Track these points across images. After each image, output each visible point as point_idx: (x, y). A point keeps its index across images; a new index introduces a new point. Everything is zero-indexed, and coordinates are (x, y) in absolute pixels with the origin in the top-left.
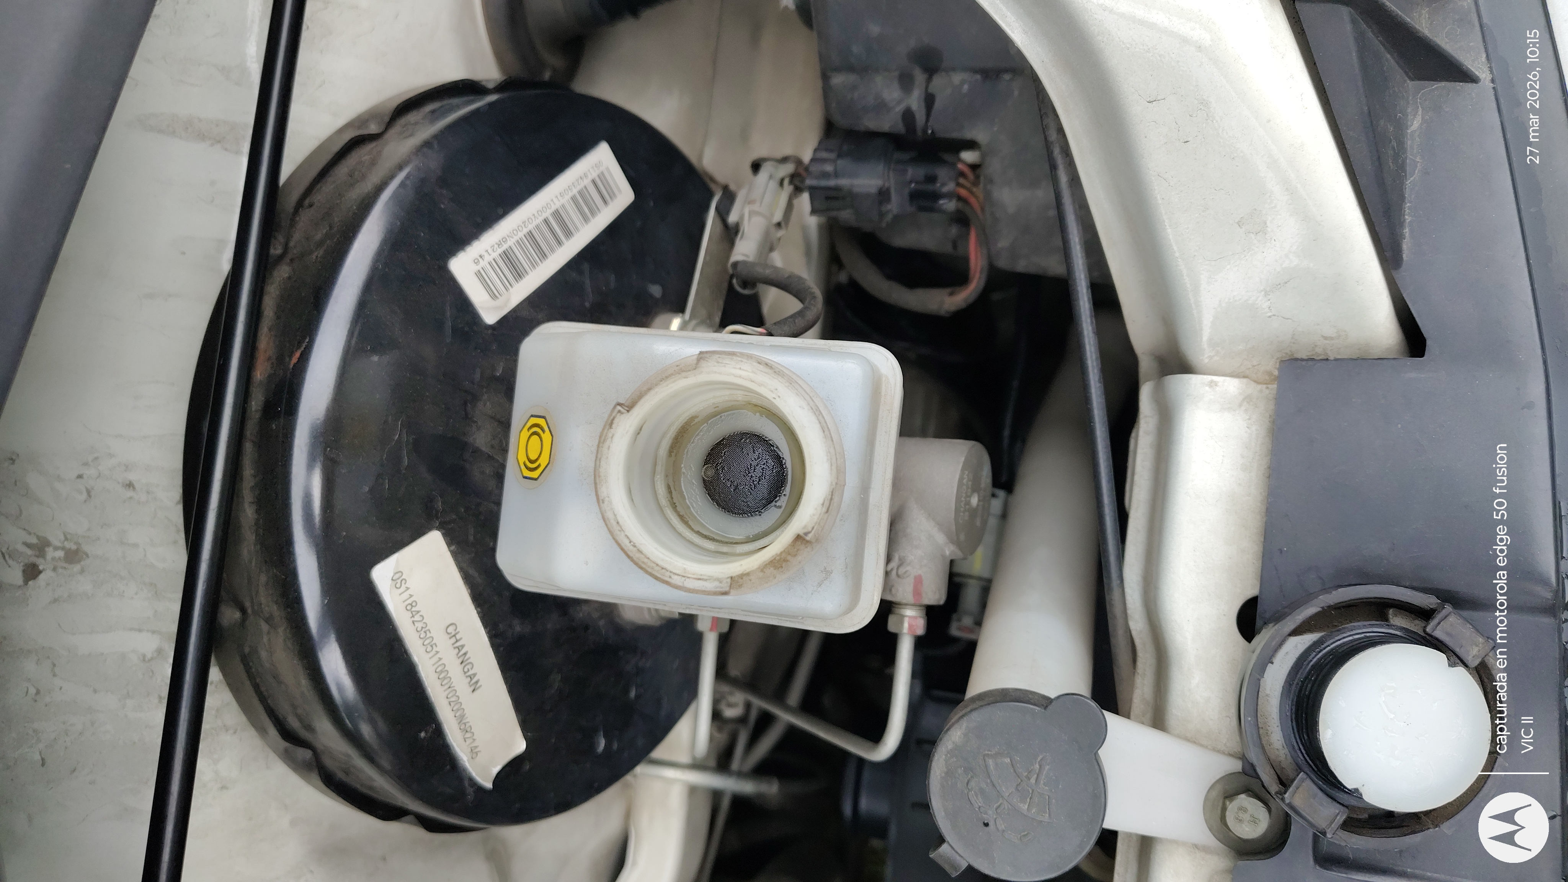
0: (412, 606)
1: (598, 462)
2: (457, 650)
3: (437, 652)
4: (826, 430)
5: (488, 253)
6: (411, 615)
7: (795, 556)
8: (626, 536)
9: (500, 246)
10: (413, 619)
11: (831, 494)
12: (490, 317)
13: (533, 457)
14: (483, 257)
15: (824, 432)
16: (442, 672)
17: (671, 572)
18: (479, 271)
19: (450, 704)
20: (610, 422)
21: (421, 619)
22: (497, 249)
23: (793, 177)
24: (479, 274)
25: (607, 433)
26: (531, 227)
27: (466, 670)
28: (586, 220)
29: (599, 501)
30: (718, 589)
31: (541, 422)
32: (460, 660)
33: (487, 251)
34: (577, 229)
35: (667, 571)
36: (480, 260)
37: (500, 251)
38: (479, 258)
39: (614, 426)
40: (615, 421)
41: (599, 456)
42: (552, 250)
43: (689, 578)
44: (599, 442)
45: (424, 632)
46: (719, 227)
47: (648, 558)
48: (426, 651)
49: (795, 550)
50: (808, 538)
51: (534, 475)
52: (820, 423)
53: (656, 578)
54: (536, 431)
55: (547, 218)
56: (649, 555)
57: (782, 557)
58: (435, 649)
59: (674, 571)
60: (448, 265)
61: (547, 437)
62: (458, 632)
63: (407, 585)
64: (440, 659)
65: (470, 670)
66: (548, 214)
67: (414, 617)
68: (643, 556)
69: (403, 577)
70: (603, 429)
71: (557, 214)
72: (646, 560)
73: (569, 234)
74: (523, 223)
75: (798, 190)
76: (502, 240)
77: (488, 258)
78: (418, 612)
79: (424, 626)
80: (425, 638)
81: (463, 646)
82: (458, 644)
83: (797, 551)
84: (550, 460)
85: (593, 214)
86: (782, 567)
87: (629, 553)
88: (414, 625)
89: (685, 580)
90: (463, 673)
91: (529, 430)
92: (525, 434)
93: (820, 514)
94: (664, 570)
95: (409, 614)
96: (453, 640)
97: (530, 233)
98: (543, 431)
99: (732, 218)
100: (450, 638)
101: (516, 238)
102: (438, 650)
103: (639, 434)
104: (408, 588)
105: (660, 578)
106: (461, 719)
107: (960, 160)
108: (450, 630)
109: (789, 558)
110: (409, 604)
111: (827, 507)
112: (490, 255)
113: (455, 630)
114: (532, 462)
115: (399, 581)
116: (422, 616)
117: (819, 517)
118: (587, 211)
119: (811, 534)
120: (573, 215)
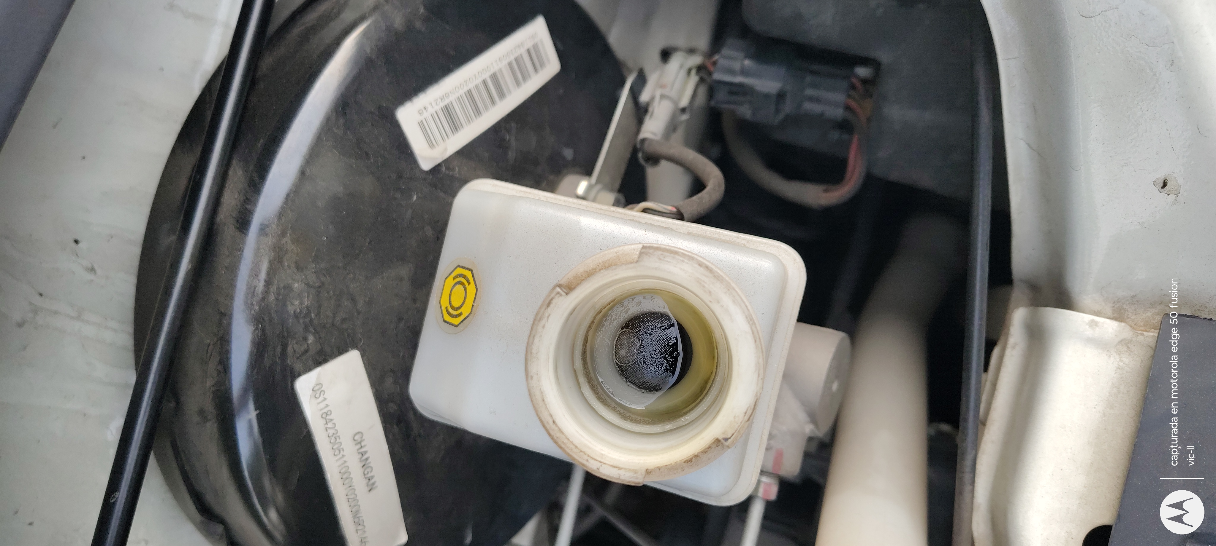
0: (327, 415)
1: (531, 338)
2: (361, 455)
3: (343, 456)
4: (758, 340)
5: (432, 105)
6: (325, 422)
8: (550, 414)
9: (443, 101)
10: (326, 426)
11: (754, 404)
12: (426, 165)
13: (456, 304)
14: (427, 109)
15: (755, 341)
16: (345, 473)
17: (588, 456)
18: (422, 121)
19: (348, 500)
20: (547, 301)
21: (334, 426)
22: (439, 102)
23: (700, 68)
24: (421, 124)
25: (544, 312)
26: (471, 86)
27: (366, 472)
28: (518, 84)
29: (528, 375)
30: (632, 480)
31: (468, 274)
32: (363, 464)
33: (431, 104)
34: (510, 92)
36: (424, 111)
37: (442, 105)
38: (423, 109)
39: (552, 306)
40: (554, 302)
41: (533, 332)
42: (486, 108)
43: (605, 464)
44: (535, 320)
45: (334, 438)
46: (631, 105)
48: (334, 455)
50: (726, 443)
51: (456, 321)
52: (753, 333)
54: (462, 281)
55: (486, 79)
57: (696, 454)
58: (342, 453)
59: (592, 455)
60: (396, 112)
61: (471, 289)
62: (364, 440)
63: (325, 396)
64: (345, 462)
65: (369, 472)
66: (486, 76)
67: (327, 424)
69: (322, 389)
70: (540, 308)
71: (494, 77)
73: (502, 95)
74: (465, 82)
75: (702, 80)
76: (445, 94)
77: (431, 110)
78: (331, 420)
79: (334, 433)
80: (335, 443)
81: (366, 452)
82: (362, 450)
83: (713, 453)
84: (471, 311)
85: (525, 79)
86: (692, 461)
88: (326, 430)
89: (601, 466)
90: (363, 474)
91: (454, 279)
92: (450, 282)
93: (741, 422)
94: (582, 453)
95: (324, 422)
96: (359, 446)
97: (470, 92)
98: (469, 283)
99: (644, 97)
100: (356, 444)
101: (457, 95)
102: (344, 454)
104: (325, 399)
105: (577, 460)
106: (356, 514)
107: (855, 75)
108: (356, 438)
110: (325, 413)
111: (749, 416)
112: (433, 107)
113: (362, 438)
114: (454, 308)
115: (318, 392)
116: (334, 424)
117: (741, 424)
118: (519, 75)
119: (729, 441)
120: (508, 79)
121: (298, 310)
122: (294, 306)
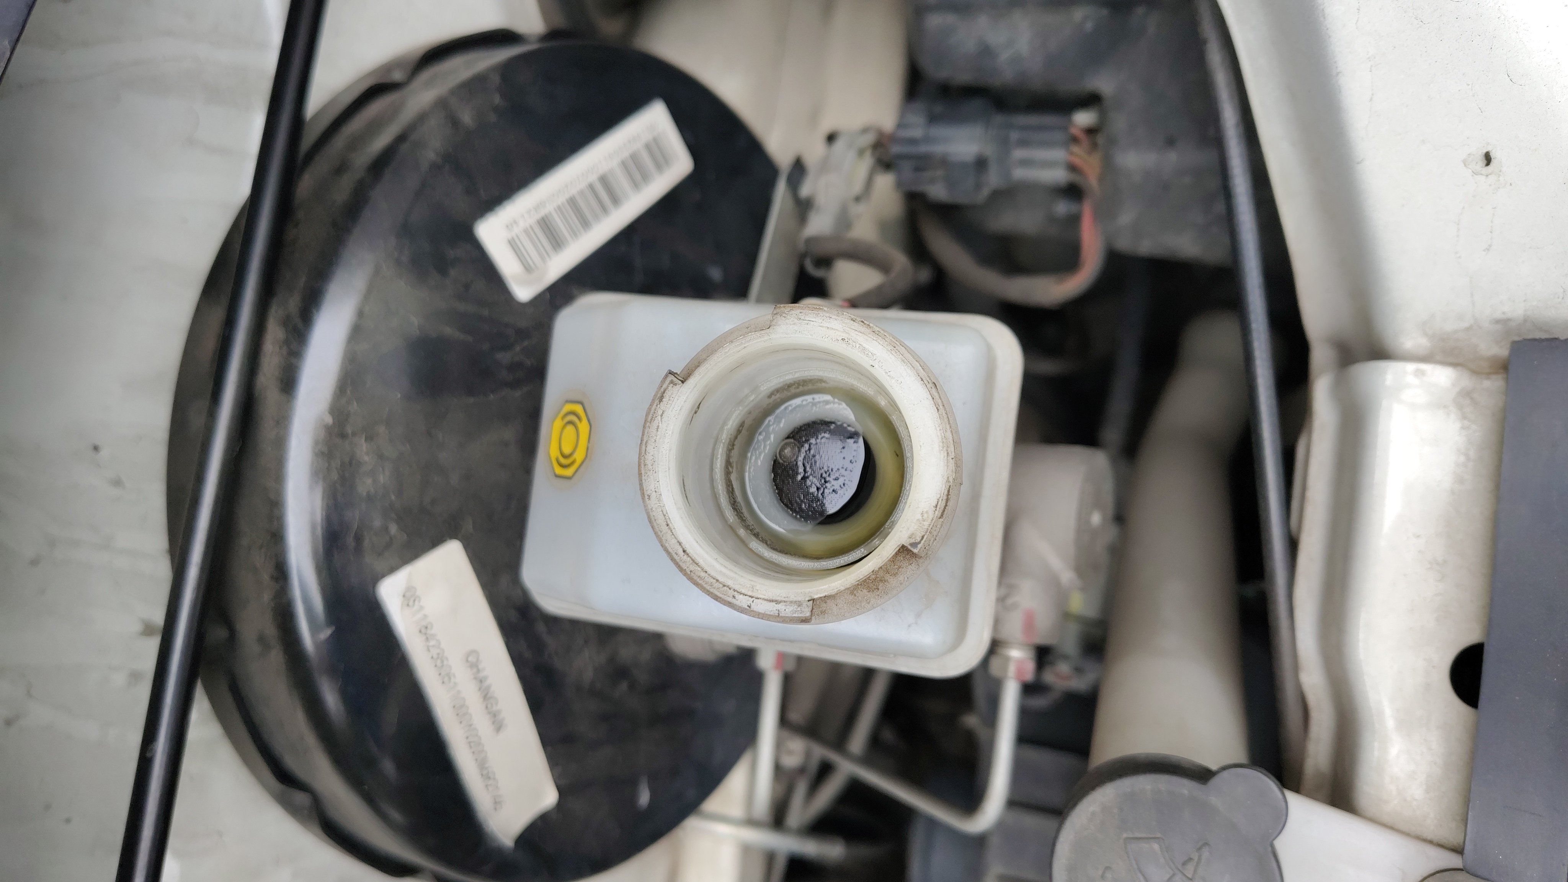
0: (426, 629)
1: (644, 447)
2: (479, 683)
3: (455, 684)
5: (523, 217)
6: (425, 640)
7: (895, 575)
8: (678, 542)
9: (537, 212)
10: (427, 644)
11: (946, 492)
12: (523, 294)
13: (567, 450)
14: (517, 223)
15: (938, 410)
16: (460, 707)
17: (734, 590)
18: (513, 238)
19: (471, 747)
20: (659, 396)
21: (438, 645)
22: (533, 213)
23: (875, 148)
24: (512, 243)
25: (656, 409)
26: (574, 191)
27: (489, 707)
28: (638, 187)
29: (644, 497)
30: (796, 615)
31: (578, 409)
32: (483, 695)
33: (522, 215)
34: (626, 197)
35: (730, 589)
36: (514, 225)
37: (537, 216)
38: (513, 223)
39: (665, 400)
40: (667, 395)
41: (645, 439)
42: (597, 219)
44: (645, 421)
45: (440, 661)
46: (790, 203)
47: (706, 572)
48: (443, 682)
49: (896, 567)
50: (915, 551)
51: (569, 472)
53: (716, 598)
54: (572, 420)
55: (592, 182)
56: (706, 568)
57: (878, 576)
58: (453, 680)
60: (475, 228)
61: (583, 426)
62: (481, 662)
63: (421, 604)
64: (459, 693)
65: (494, 707)
66: (593, 178)
67: (429, 642)
68: (699, 569)
69: (416, 595)
70: (651, 405)
71: (604, 180)
72: (703, 574)
73: (616, 200)
74: (564, 185)
76: (541, 204)
77: (523, 224)
78: (433, 636)
79: (440, 653)
80: (442, 668)
81: (486, 678)
82: (481, 675)
83: (900, 568)
84: (587, 455)
85: (647, 182)
86: (878, 589)
87: (681, 564)
88: (429, 650)
89: (753, 602)
90: (485, 709)
91: (563, 418)
92: (558, 424)
93: (933, 519)
94: (725, 588)
95: (422, 639)
96: (475, 670)
98: (580, 420)
100: (471, 669)
101: (557, 203)
102: (456, 682)
103: (696, 413)
104: (421, 608)
105: (720, 598)
106: (482, 765)
107: (1072, 123)
108: (470, 659)
109: (887, 577)
110: (423, 627)
111: (941, 512)
112: (525, 220)
113: (477, 659)
114: (565, 457)
115: (412, 600)
116: (439, 642)
117: (931, 522)
118: (638, 176)
119: (919, 546)
120: (622, 182)
121: (372, 490)
122: (365, 485)
